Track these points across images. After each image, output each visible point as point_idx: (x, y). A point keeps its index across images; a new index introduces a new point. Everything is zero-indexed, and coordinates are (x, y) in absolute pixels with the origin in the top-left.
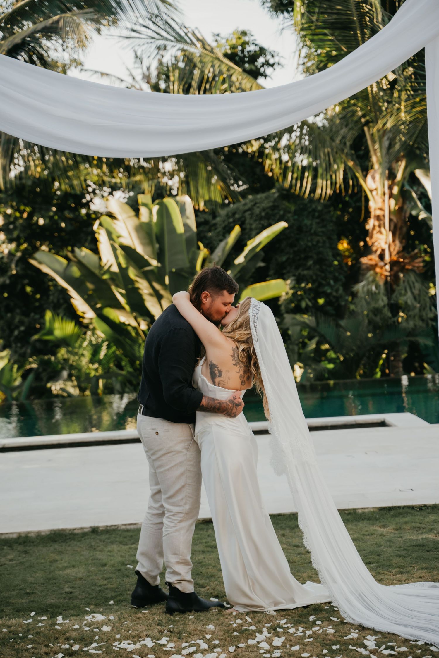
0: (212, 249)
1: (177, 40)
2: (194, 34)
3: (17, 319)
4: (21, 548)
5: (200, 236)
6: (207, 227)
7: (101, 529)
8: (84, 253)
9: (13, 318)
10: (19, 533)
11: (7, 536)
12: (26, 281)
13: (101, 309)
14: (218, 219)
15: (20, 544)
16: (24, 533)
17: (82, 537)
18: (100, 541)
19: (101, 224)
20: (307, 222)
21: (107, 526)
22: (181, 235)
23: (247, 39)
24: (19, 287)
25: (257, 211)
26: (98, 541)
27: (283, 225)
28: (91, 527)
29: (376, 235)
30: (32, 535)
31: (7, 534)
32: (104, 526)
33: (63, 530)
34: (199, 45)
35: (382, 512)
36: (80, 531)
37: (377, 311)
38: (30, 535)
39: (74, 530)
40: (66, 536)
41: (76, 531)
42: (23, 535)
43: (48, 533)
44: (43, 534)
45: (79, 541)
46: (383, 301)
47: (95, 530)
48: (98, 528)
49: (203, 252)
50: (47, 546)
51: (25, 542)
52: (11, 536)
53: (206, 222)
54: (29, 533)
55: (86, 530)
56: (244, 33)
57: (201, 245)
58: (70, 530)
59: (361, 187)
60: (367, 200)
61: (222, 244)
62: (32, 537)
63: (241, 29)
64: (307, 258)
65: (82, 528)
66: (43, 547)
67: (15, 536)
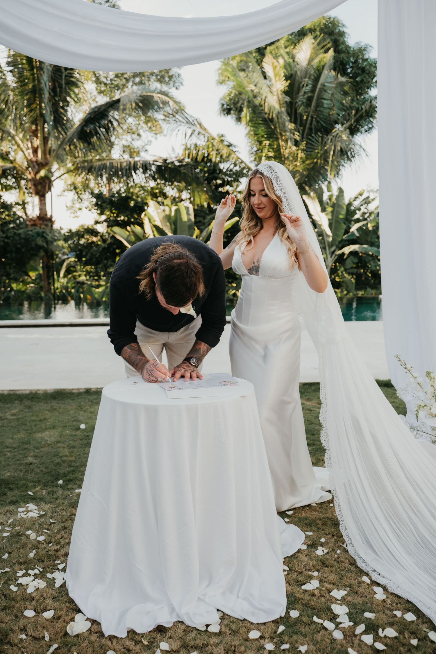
1: (187, 123)
2: (197, 120)
3: (109, 263)
4: (27, 403)
6: (201, 224)
7: (93, 390)
8: (138, 229)
9: (107, 263)
10: (31, 390)
11: (21, 392)
12: (115, 247)
14: (206, 220)
15: (29, 399)
16: (34, 390)
17: (77, 396)
18: (89, 400)
19: (145, 215)
21: (98, 388)
22: (185, 222)
23: (223, 138)
24: (112, 249)
26: (87, 401)
27: (237, 219)
28: (85, 389)
30: (41, 392)
31: (21, 390)
32: (95, 388)
33: (64, 390)
34: (198, 126)
35: (305, 386)
36: (77, 391)
38: (39, 392)
39: (72, 390)
40: (65, 395)
41: (74, 391)
42: (34, 392)
43: (52, 391)
44: (49, 392)
45: (73, 400)
48: (90, 389)
49: (197, 232)
50: (47, 403)
51: (33, 398)
52: (24, 392)
54: (38, 390)
55: (81, 391)
57: (196, 228)
58: (69, 390)
61: (207, 229)
62: (40, 394)
63: (221, 133)
65: (78, 389)
66: (45, 403)
67: (27, 392)
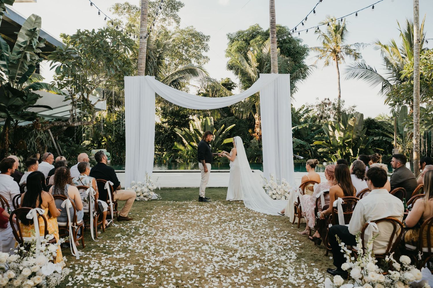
0: (217, 130)
3: (169, 144)
5: (215, 126)
7: (187, 188)
8: (186, 129)
12: (172, 135)
13: (190, 142)
14: (219, 123)
19: (190, 122)
20: (241, 124)
22: (209, 126)
24: (170, 136)
25: (229, 121)
27: (234, 125)
29: (257, 129)
34: (216, 83)
37: (256, 147)
46: (257, 144)
47: (185, 188)
49: (215, 130)
53: (217, 123)
56: (229, 79)
57: (215, 128)
58: (180, 187)
59: (253, 117)
60: (255, 120)
61: (220, 129)
62: (172, 188)
64: (240, 133)
65: (183, 187)
66: (174, 190)
